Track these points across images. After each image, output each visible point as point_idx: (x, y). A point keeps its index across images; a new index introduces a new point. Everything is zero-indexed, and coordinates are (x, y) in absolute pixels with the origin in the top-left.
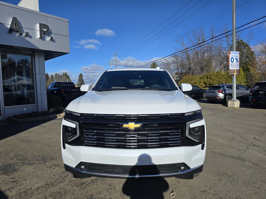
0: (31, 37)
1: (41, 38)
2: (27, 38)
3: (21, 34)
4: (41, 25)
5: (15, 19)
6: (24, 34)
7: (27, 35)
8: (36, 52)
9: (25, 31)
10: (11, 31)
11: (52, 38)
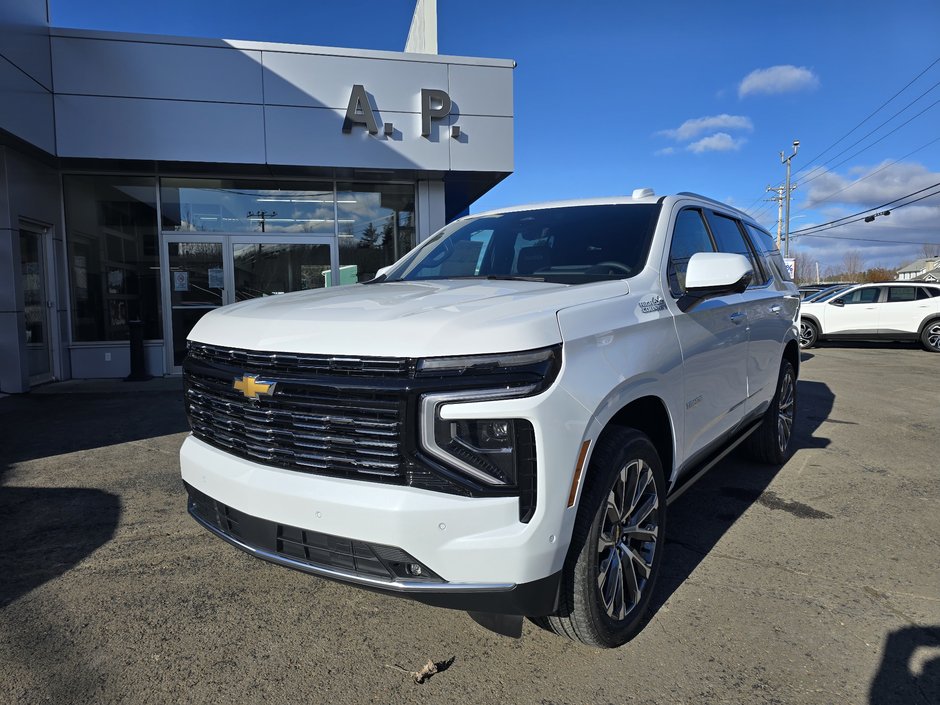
0: (398, 136)
1: (426, 135)
2: (390, 142)
3: (374, 133)
4: (425, 93)
5: (358, 90)
6: (381, 131)
7: (390, 132)
8: (422, 180)
9: (385, 118)
10: (349, 125)
11: (456, 130)
